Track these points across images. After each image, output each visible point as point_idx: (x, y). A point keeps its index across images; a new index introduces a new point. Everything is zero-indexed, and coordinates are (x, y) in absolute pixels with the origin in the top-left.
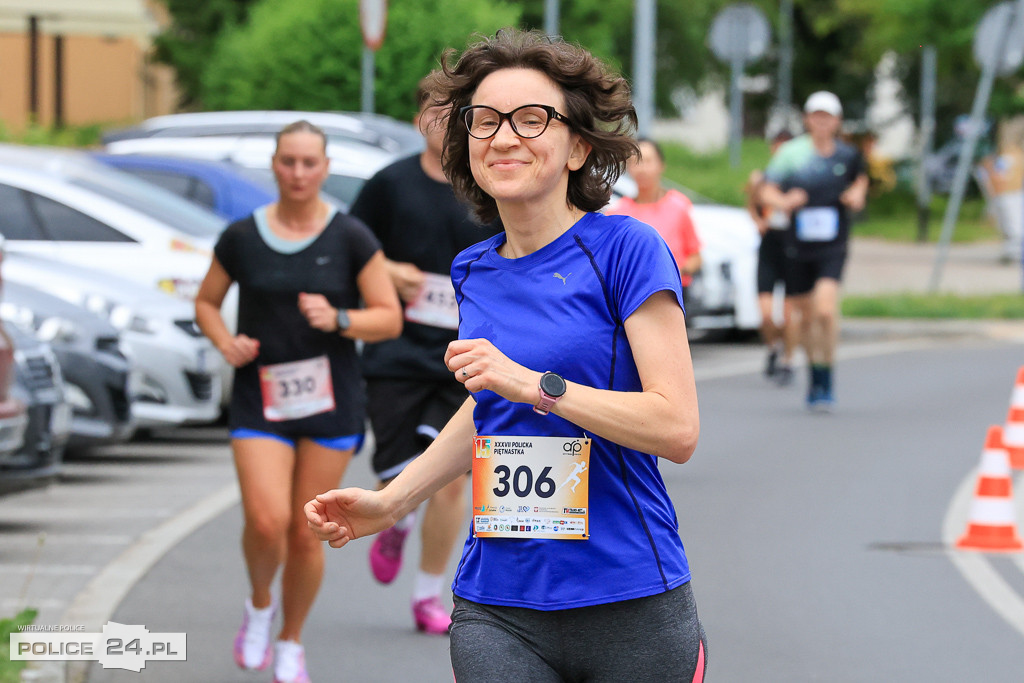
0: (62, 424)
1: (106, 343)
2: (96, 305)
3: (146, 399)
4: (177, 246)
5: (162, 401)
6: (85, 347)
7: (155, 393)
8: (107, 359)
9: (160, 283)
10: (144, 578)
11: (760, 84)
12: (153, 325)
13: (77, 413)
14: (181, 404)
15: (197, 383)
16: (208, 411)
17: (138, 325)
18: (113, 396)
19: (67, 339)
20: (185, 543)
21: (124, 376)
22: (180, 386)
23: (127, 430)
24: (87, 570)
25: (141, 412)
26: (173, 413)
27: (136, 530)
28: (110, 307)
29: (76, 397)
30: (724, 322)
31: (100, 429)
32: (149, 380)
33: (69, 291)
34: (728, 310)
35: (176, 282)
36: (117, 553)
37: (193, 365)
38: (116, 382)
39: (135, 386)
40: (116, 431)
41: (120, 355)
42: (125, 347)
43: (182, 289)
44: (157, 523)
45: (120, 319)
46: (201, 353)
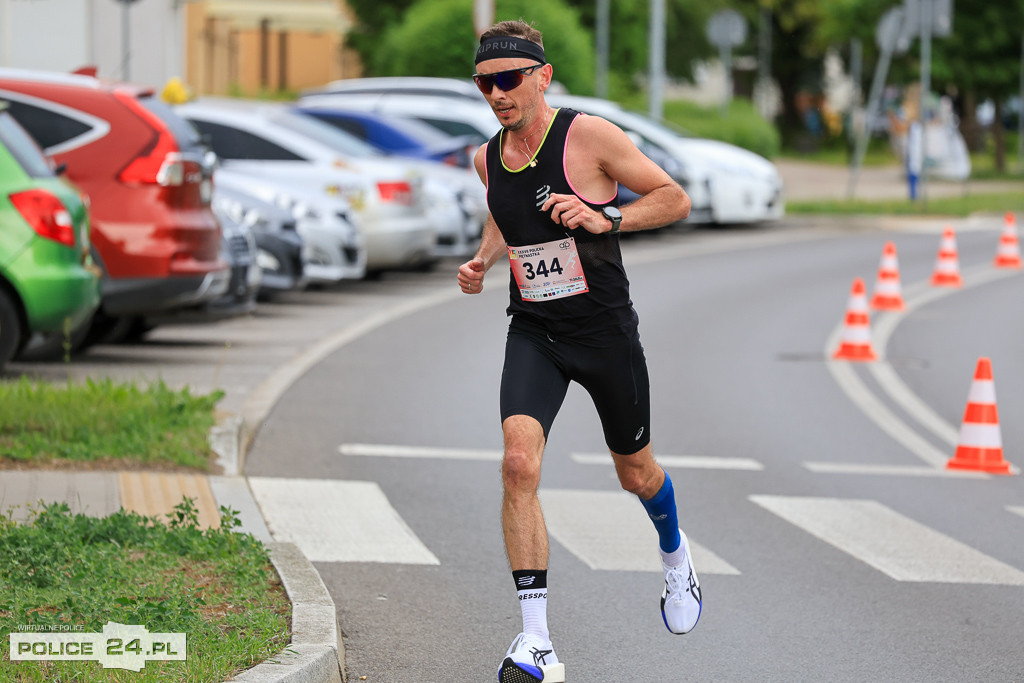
0: (254, 277)
1: (289, 226)
2: (284, 202)
3: (315, 262)
4: (339, 165)
5: (325, 265)
6: (274, 228)
7: (321, 258)
8: (289, 237)
9: (326, 189)
10: (304, 375)
11: (746, 63)
12: (321, 214)
13: (266, 271)
14: (338, 266)
15: (350, 254)
16: (356, 271)
17: (312, 215)
18: (292, 260)
19: (262, 223)
20: (335, 353)
21: (299, 248)
22: (337, 255)
23: (302, 283)
24: (266, 370)
25: (312, 272)
26: (334, 272)
27: (302, 347)
28: (293, 204)
29: (266, 261)
30: (704, 218)
31: (283, 282)
32: (317, 250)
33: (264, 193)
34: (708, 209)
35: (337, 188)
37: (345, 239)
38: (294, 252)
39: (307, 254)
40: (293, 284)
41: (298, 236)
42: (304, 228)
43: (341, 193)
44: (316, 341)
45: (299, 212)
46: (353, 234)
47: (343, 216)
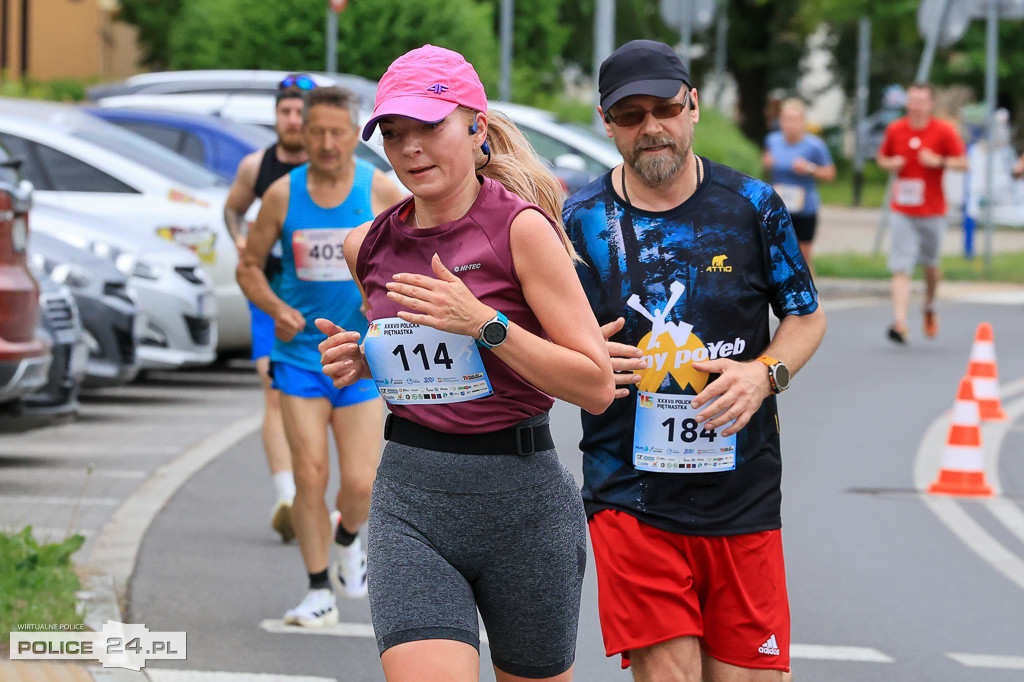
1: (113, 288)
2: (102, 250)
3: (149, 342)
4: (175, 196)
5: (164, 345)
6: (94, 291)
7: (158, 337)
8: (114, 302)
9: (159, 231)
10: (163, 510)
12: (155, 272)
13: (90, 355)
14: (181, 348)
15: (196, 327)
16: (206, 355)
17: (142, 271)
18: (118, 338)
19: (73, 282)
20: (197, 477)
21: (131, 319)
22: (181, 330)
23: (132, 371)
24: (110, 502)
25: (145, 354)
26: (174, 356)
27: (152, 465)
28: (115, 253)
29: (91, 343)
31: (107, 370)
32: (152, 325)
33: (76, 237)
35: (174, 231)
36: (135, 487)
37: (193, 312)
38: (123, 326)
39: (140, 330)
40: (122, 372)
41: (128, 300)
42: (131, 292)
43: (179, 237)
44: (168, 460)
45: (125, 264)
46: (200, 299)
47: (186, 272)
